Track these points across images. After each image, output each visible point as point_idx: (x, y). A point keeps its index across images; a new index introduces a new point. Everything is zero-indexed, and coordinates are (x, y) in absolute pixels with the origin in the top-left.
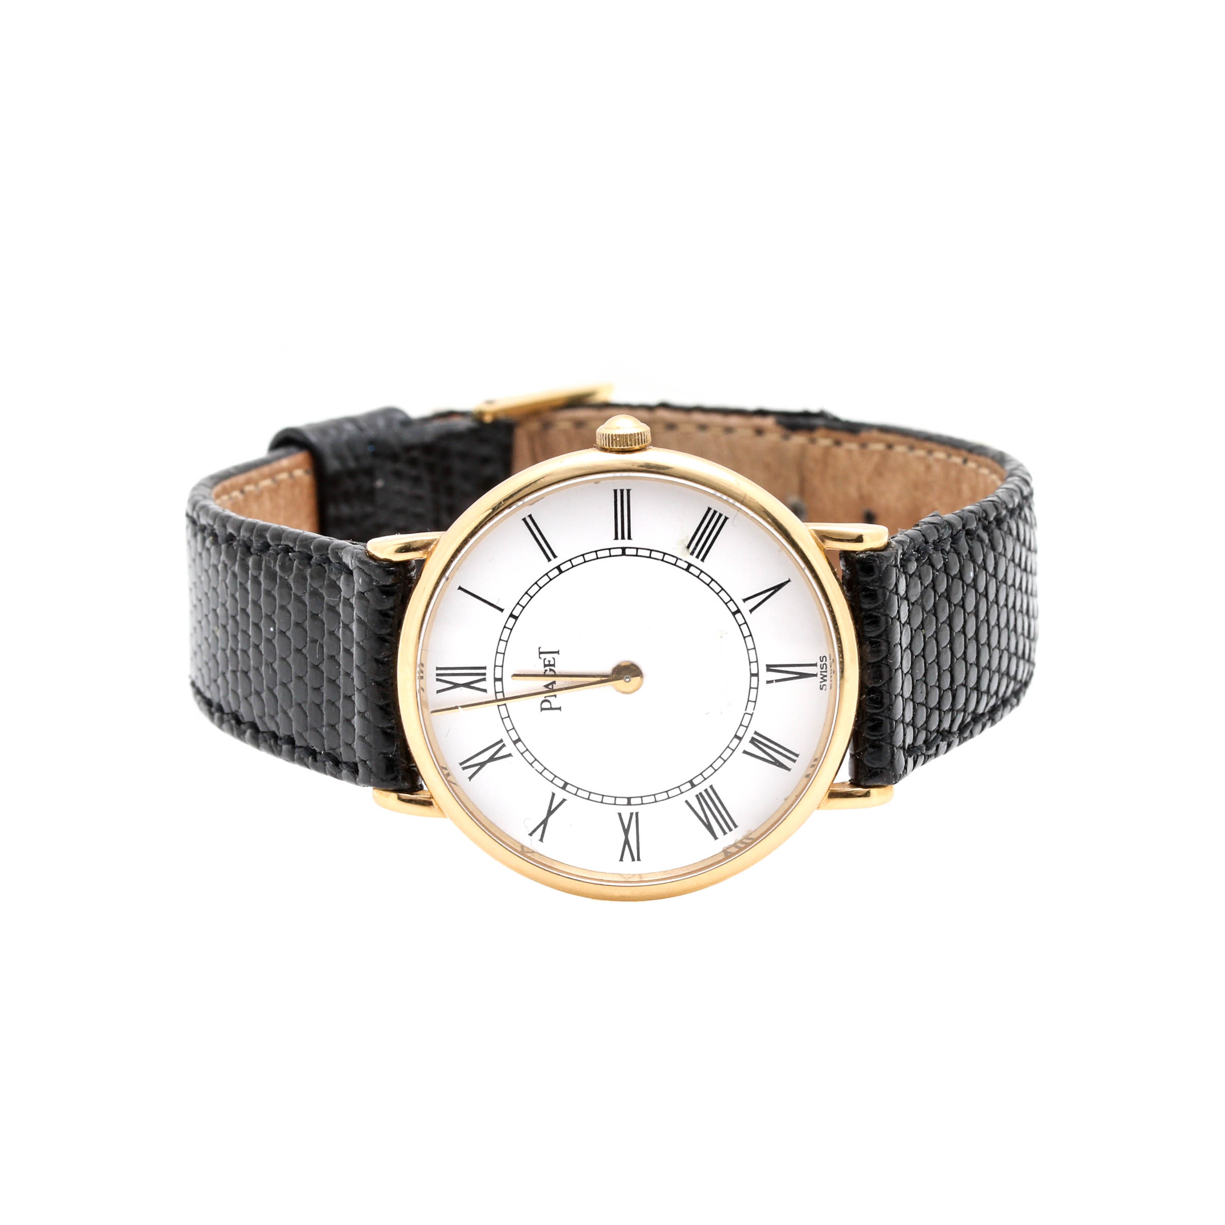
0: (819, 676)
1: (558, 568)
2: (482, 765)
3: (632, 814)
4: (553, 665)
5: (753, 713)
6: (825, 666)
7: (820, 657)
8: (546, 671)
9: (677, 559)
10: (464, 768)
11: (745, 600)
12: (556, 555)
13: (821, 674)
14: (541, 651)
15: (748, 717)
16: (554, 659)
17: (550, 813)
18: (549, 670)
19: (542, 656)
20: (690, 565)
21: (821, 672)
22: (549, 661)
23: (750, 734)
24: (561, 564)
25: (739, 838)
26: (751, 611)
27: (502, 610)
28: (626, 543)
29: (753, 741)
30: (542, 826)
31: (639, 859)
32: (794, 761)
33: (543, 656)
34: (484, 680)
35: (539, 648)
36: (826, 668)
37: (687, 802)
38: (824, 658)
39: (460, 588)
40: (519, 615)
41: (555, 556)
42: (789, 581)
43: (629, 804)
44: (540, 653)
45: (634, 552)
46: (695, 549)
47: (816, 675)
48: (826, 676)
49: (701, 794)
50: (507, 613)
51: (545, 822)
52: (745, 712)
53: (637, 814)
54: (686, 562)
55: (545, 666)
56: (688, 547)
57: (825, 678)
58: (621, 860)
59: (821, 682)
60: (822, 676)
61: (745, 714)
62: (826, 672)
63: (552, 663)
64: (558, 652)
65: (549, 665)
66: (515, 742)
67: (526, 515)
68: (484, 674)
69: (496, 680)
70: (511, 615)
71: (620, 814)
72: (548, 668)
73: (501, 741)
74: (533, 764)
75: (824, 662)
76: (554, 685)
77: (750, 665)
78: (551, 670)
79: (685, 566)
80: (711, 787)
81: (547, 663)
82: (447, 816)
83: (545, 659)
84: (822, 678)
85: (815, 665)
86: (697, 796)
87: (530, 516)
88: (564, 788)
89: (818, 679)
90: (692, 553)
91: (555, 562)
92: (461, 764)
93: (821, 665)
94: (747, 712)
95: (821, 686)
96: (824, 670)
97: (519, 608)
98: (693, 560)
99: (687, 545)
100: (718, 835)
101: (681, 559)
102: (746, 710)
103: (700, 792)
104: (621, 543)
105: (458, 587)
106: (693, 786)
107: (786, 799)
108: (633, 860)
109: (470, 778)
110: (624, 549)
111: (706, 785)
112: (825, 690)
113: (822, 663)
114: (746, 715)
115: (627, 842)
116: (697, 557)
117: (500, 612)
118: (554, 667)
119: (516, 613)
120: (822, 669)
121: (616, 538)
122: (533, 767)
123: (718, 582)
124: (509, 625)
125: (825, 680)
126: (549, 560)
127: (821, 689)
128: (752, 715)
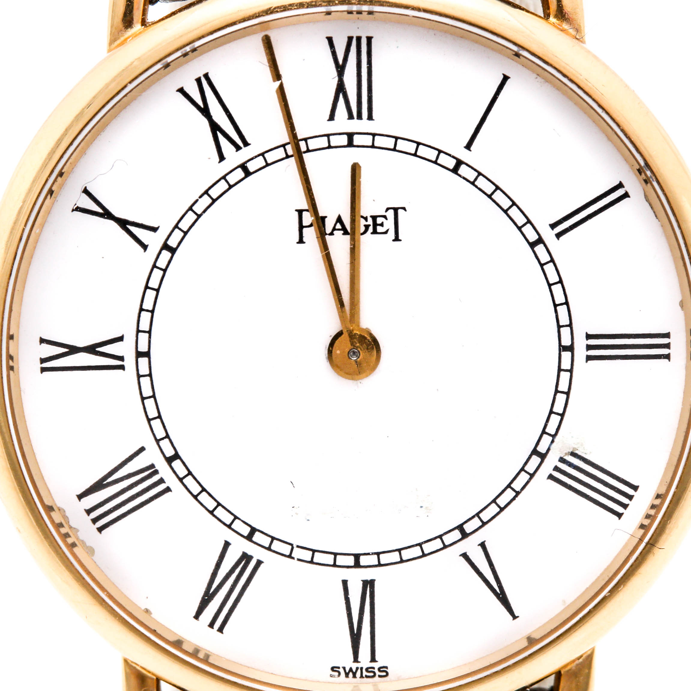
0: (354, 666)
1: (540, 241)
2: (205, 111)
3: (121, 358)
4: (375, 232)
5: (293, 558)
6: (372, 674)
7: (386, 667)
8: (366, 219)
9: (554, 436)
10: (199, 81)
11: (483, 545)
12: (562, 238)
13: (357, 668)
14: (400, 212)
15: (286, 549)
16: (386, 232)
17: (123, 224)
18: (367, 223)
19: (391, 212)
20: (543, 456)
21: (362, 668)
22: (382, 225)
23: (257, 553)
24: (545, 246)
25: (82, 535)
26: (465, 556)
27: (468, 146)
28: (581, 352)
29: (246, 558)
30: (101, 211)
31: (43, 370)
32: (211, 625)
33: (390, 214)
34: (351, 117)
35: (404, 209)
36: (367, 677)
37: (142, 449)
38: (384, 674)
39: (506, 78)
40: (460, 176)
41: (559, 235)
42: (515, 617)
43: (139, 354)
44: (396, 210)
45: (566, 365)
46: (570, 465)
47: (356, 660)
48: (354, 676)
49: (156, 472)
50: (464, 155)
51: (107, 214)
52: (295, 546)
53: (122, 367)
54: (549, 449)
55: (374, 218)
56: (573, 454)
57: (351, 675)
58: (42, 341)
59: (344, 668)
60: (354, 671)
61: (291, 545)
62: (362, 676)
63: (379, 229)
64: (397, 239)
65: (375, 225)
66: (243, 167)
67: (628, 187)
68: (360, 117)
69: (350, 136)
70: (459, 163)
71: (120, 339)
72: (370, 222)
73: (246, 144)
74: (206, 196)
75: (378, 673)
76: (342, 232)
77: (373, 554)
78: (367, 227)
79: (542, 449)
80: (168, 490)
81: (379, 220)
82: (110, 53)
83: (385, 217)
84: (351, 670)
85: (373, 659)
86: (152, 466)
87: (626, 195)
88: (166, 247)
89: (349, 664)
90: (562, 460)
91: (549, 235)
92: (206, 76)
93: (374, 668)
94: (295, 549)
95: (339, 668)
96: (365, 673)
97: (471, 175)
98: (552, 461)
99: (577, 452)
100: (84, 500)
101: (553, 442)
102: (298, 547)
103: (160, 471)
104: (581, 344)
105: (507, 74)
106: (170, 460)
107: (147, 611)
108: (43, 361)
109: (181, 91)
110: (570, 348)
111: (171, 481)
112: (331, 676)
113: (376, 670)
114: (290, 547)
115: (73, 350)
116: (556, 469)
117: (465, 145)
118: (372, 233)
119: (463, 170)
120: (367, 670)
121: (589, 337)
122: (200, 197)
123: (514, 502)
124: (443, 159)
125: (347, 675)
126: (553, 226)
127: (333, 669)
128: (290, 556)
